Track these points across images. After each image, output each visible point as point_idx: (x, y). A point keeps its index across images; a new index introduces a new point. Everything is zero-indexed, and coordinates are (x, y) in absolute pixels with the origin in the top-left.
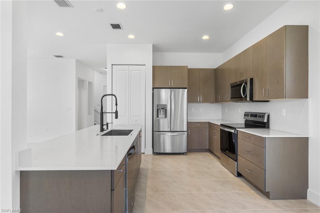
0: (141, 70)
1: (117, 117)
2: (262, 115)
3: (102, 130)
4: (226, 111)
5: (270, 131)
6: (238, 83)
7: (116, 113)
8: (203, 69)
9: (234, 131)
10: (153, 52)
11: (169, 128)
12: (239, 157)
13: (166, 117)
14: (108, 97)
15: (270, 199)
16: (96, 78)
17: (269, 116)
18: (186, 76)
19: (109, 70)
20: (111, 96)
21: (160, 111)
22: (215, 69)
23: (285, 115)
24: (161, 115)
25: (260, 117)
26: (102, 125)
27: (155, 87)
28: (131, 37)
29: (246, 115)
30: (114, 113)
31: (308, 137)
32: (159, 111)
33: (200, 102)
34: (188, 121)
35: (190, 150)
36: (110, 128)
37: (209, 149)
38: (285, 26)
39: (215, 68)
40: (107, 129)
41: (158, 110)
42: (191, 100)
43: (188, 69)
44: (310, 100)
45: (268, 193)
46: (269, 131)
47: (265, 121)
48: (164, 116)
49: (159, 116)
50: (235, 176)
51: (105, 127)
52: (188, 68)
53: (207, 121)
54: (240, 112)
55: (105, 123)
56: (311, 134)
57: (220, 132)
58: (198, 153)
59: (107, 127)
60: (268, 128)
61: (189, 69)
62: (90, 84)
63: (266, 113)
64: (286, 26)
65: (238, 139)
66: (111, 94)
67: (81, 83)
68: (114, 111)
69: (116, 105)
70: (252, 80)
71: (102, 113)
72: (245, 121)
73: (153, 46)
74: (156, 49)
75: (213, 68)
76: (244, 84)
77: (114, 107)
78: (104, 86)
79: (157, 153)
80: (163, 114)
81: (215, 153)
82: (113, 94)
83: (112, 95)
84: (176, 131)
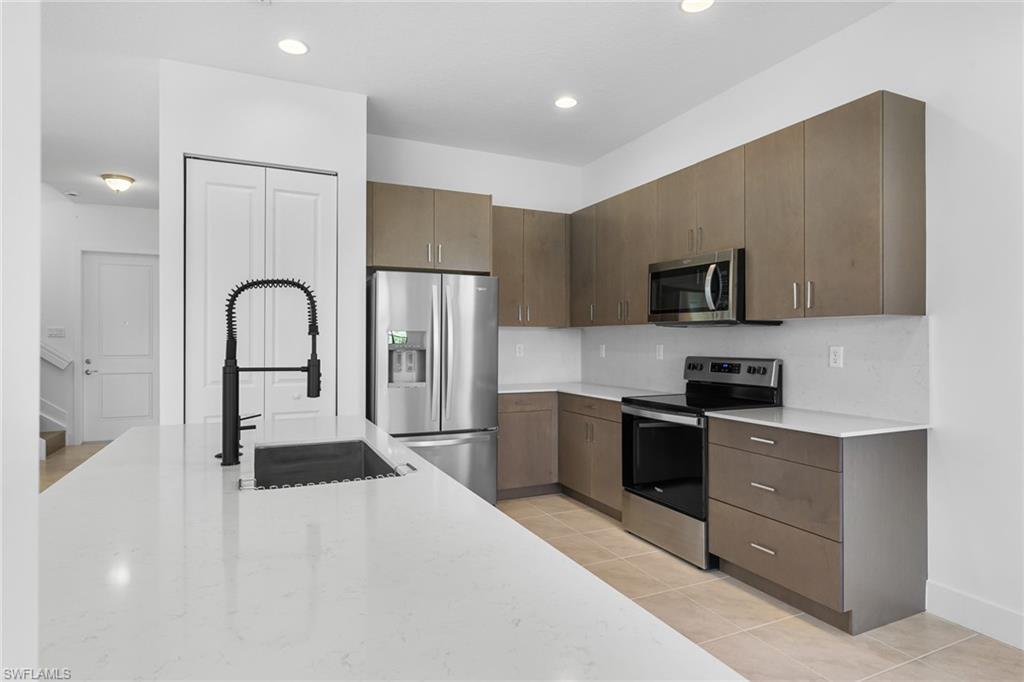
0: (316, 195)
1: (319, 389)
2: (759, 367)
4: (604, 354)
5: (784, 411)
6: (685, 262)
7: (313, 369)
8: (533, 213)
9: (696, 419)
10: (368, 132)
11: (434, 420)
12: (713, 506)
13: (423, 379)
15: (851, 634)
17: (780, 368)
18: (486, 232)
21: (400, 356)
22: (571, 215)
23: (842, 365)
24: (404, 372)
25: (751, 370)
27: (378, 262)
29: (692, 365)
30: (303, 369)
31: (925, 430)
32: (395, 355)
33: (524, 325)
37: (558, 485)
38: (879, 92)
39: (570, 212)
41: (391, 353)
43: (494, 207)
44: (933, 319)
46: (781, 414)
47: (772, 385)
48: (414, 375)
50: (699, 568)
52: (494, 204)
53: (555, 390)
54: (661, 356)
56: (936, 420)
57: (621, 425)
60: (780, 404)
61: (498, 210)
63: (773, 360)
65: (710, 445)
68: (302, 361)
70: (741, 254)
72: (687, 384)
73: (368, 99)
74: (381, 122)
75: (564, 212)
76: (713, 267)
80: (410, 369)
81: (593, 496)
84: (459, 428)
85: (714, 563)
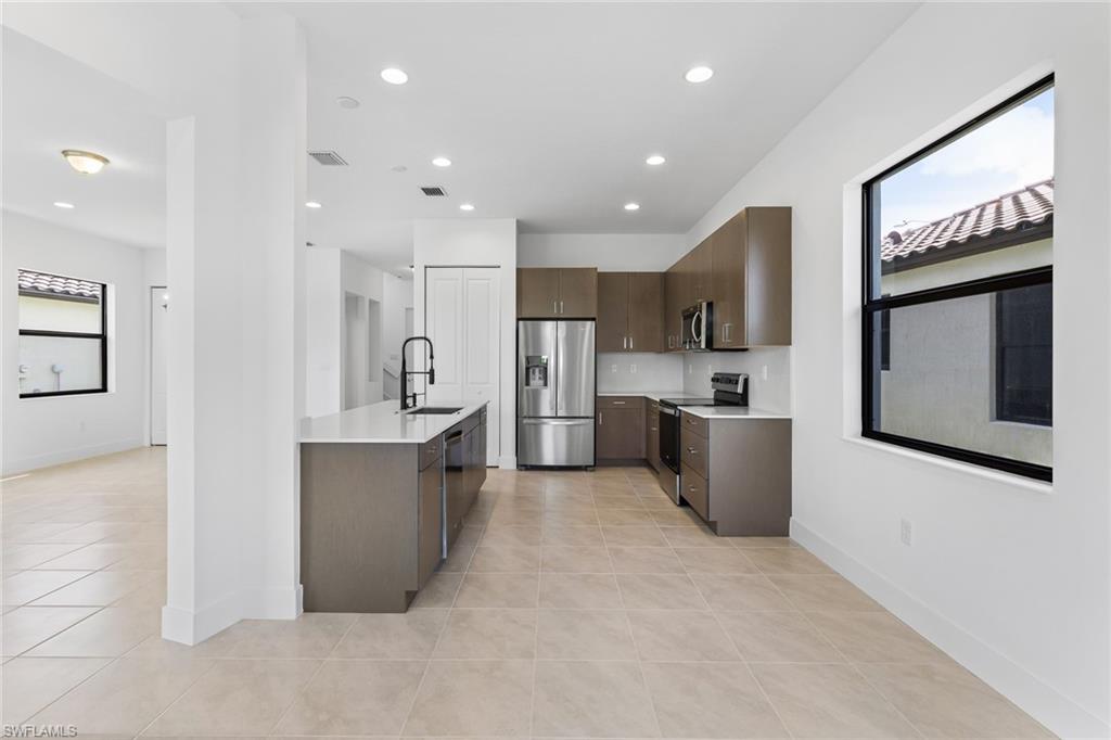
0: (490, 279)
1: (434, 381)
2: (735, 380)
3: (404, 406)
4: (691, 372)
6: (691, 310)
7: (432, 373)
9: (674, 411)
10: (518, 236)
11: (552, 409)
12: (682, 466)
13: (546, 384)
14: (416, 342)
15: (718, 536)
16: (387, 291)
17: (746, 381)
18: (593, 291)
19: (418, 272)
20: (423, 341)
21: (533, 372)
22: (665, 273)
23: (767, 378)
24: (536, 381)
25: (731, 382)
26: (404, 397)
27: (524, 316)
28: (467, 207)
29: (716, 379)
30: (428, 373)
31: (791, 419)
32: (531, 371)
33: (629, 352)
34: (599, 394)
35: (601, 460)
36: (420, 405)
37: (646, 460)
39: (664, 270)
40: (415, 405)
41: (527, 369)
42: (605, 345)
44: (794, 347)
45: (715, 523)
47: (741, 392)
48: (542, 382)
49: (532, 382)
50: (676, 505)
51: (410, 401)
53: (643, 395)
55: (409, 393)
56: (795, 413)
57: (659, 418)
58: (620, 469)
59: (415, 402)
60: (746, 405)
61: (599, 273)
62: (373, 304)
63: (740, 375)
64: (747, 209)
65: (681, 427)
66: (423, 335)
67: (351, 302)
68: (428, 370)
69: (432, 357)
70: (709, 305)
71: (404, 374)
72: (715, 391)
73: (518, 221)
74: (523, 229)
76: (699, 314)
77: (429, 361)
78: (407, 309)
79: (525, 466)
80: (539, 378)
82: (428, 336)
83: (425, 339)
84: (577, 415)
85: (683, 503)
